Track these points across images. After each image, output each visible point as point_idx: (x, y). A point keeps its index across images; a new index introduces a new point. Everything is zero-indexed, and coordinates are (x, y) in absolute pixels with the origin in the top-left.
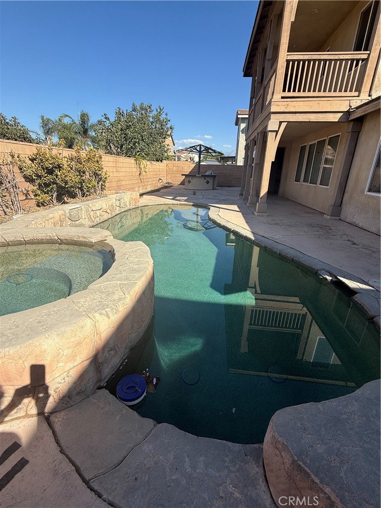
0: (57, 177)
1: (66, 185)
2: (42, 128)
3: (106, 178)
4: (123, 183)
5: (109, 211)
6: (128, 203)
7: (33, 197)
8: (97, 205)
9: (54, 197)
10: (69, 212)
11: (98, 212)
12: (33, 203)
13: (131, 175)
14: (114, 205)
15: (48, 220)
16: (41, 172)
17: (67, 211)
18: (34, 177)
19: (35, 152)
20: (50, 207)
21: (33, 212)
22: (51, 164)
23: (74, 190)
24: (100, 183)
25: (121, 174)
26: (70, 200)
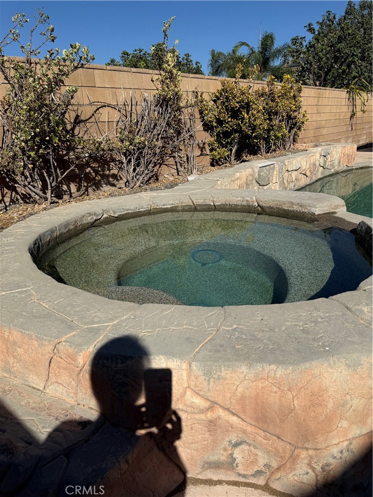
0: (242, 122)
1: (252, 133)
2: (210, 67)
3: (303, 123)
4: (324, 131)
5: (308, 174)
6: (336, 162)
7: (208, 152)
8: (294, 162)
9: (233, 152)
10: (259, 172)
11: (294, 174)
12: (207, 160)
13: (337, 117)
14: (317, 164)
15: (233, 181)
16: (225, 116)
17: (256, 170)
18: (215, 124)
19: (220, 87)
20: (226, 166)
21: (207, 172)
22: (238, 103)
23: (257, 143)
24: (293, 132)
25: (324, 117)
26: (249, 157)
